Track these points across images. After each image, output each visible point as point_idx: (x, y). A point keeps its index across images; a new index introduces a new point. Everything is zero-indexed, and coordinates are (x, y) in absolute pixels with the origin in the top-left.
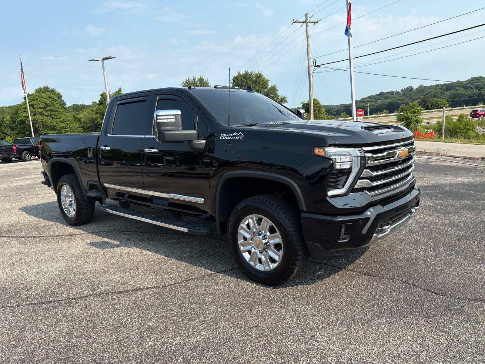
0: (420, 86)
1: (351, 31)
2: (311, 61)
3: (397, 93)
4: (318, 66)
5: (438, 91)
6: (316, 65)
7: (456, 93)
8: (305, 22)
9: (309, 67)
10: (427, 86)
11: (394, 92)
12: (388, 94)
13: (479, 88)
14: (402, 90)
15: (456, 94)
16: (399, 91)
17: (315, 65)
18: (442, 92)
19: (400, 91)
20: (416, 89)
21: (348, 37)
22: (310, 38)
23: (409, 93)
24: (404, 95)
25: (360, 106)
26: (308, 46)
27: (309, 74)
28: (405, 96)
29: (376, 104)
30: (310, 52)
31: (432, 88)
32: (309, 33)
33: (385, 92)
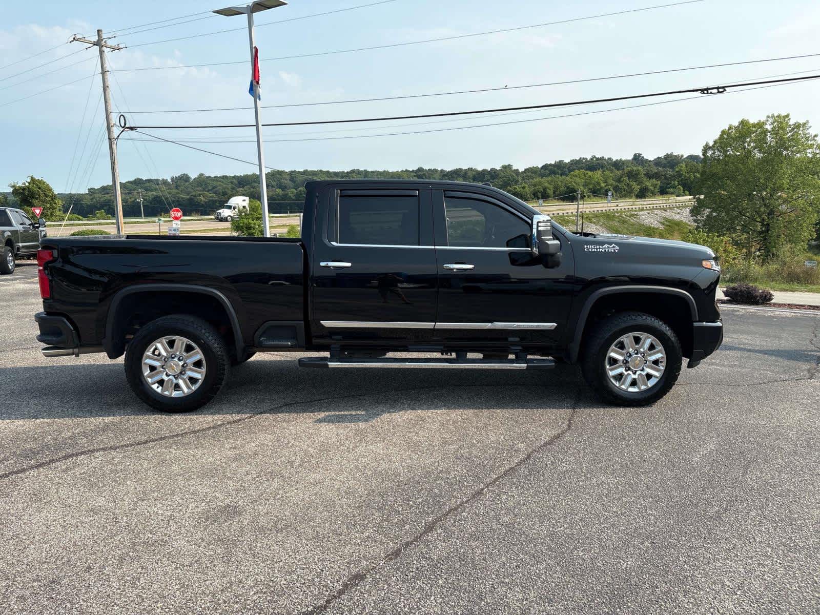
0: (200, 175)
1: (261, 91)
2: (114, 119)
3: (165, 182)
4: (131, 128)
5: (227, 186)
6: (127, 126)
7: (253, 191)
8: (98, 43)
9: (109, 128)
10: (210, 177)
11: (159, 180)
12: (148, 182)
13: (282, 187)
14: (172, 179)
15: (253, 193)
16: (167, 180)
17: (123, 125)
18: (233, 188)
19: (170, 180)
20: (194, 179)
21: (253, 98)
22: (109, 76)
23: (184, 185)
24: (177, 187)
25: (102, 199)
26: (105, 88)
27: (109, 139)
28: (178, 189)
29: (131, 198)
30: (109, 100)
31: (217, 181)
32: (108, 66)
33: (144, 179)
